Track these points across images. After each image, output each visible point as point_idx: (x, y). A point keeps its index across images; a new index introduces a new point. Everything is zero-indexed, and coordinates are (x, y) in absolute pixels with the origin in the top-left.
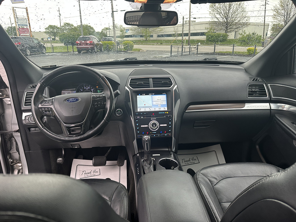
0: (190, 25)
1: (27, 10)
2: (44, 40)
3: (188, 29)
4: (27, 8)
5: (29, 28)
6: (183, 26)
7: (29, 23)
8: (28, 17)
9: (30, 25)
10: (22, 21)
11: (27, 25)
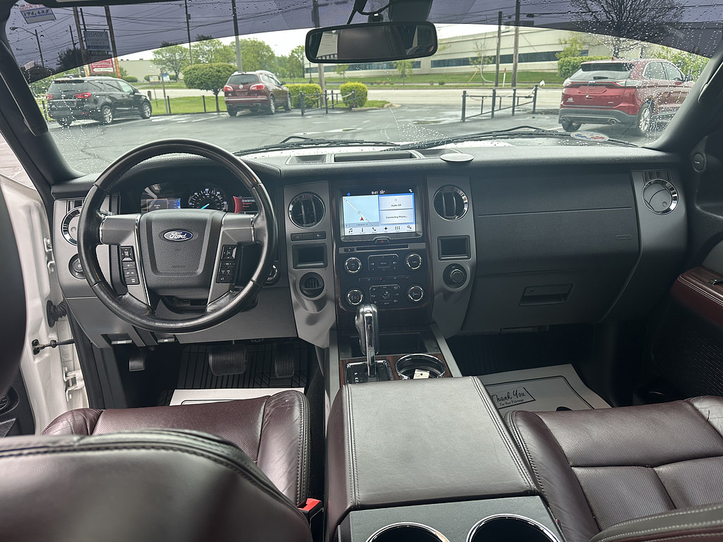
0: (516, 35)
3: (512, 45)
6: (499, 36)
7: (113, 43)
8: (110, 26)
9: (114, 47)
10: (96, 38)
11: (108, 47)
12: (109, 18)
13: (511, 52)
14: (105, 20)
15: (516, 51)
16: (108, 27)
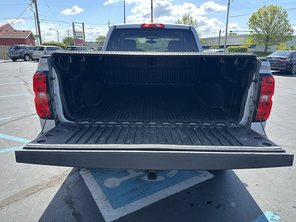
0: (226, 38)
1: (83, 25)
2: (94, 49)
3: (224, 42)
4: (83, 23)
5: (83, 39)
6: (220, 39)
7: (84, 36)
8: (84, 30)
9: (84, 37)
10: (79, 34)
11: (82, 37)
12: (83, 28)
13: (224, 44)
14: (82, 29)
15: (226, 44)
16: (83, 31)
